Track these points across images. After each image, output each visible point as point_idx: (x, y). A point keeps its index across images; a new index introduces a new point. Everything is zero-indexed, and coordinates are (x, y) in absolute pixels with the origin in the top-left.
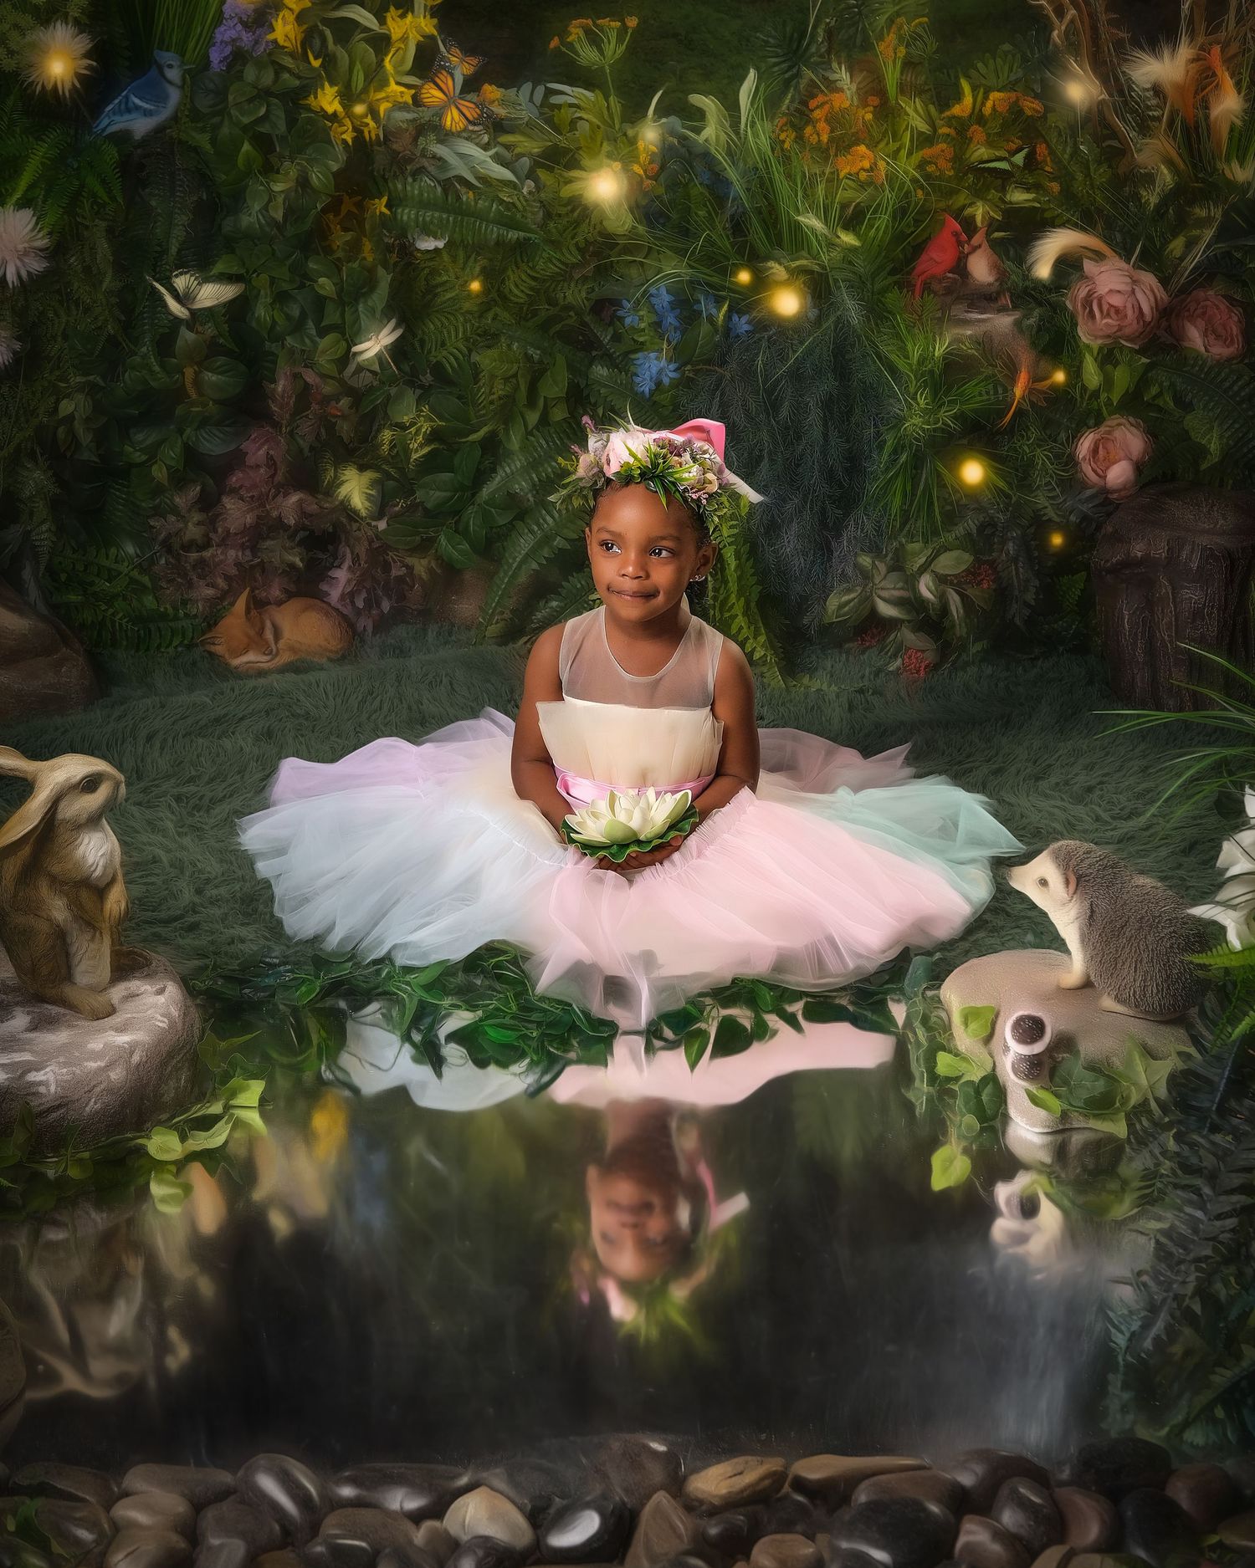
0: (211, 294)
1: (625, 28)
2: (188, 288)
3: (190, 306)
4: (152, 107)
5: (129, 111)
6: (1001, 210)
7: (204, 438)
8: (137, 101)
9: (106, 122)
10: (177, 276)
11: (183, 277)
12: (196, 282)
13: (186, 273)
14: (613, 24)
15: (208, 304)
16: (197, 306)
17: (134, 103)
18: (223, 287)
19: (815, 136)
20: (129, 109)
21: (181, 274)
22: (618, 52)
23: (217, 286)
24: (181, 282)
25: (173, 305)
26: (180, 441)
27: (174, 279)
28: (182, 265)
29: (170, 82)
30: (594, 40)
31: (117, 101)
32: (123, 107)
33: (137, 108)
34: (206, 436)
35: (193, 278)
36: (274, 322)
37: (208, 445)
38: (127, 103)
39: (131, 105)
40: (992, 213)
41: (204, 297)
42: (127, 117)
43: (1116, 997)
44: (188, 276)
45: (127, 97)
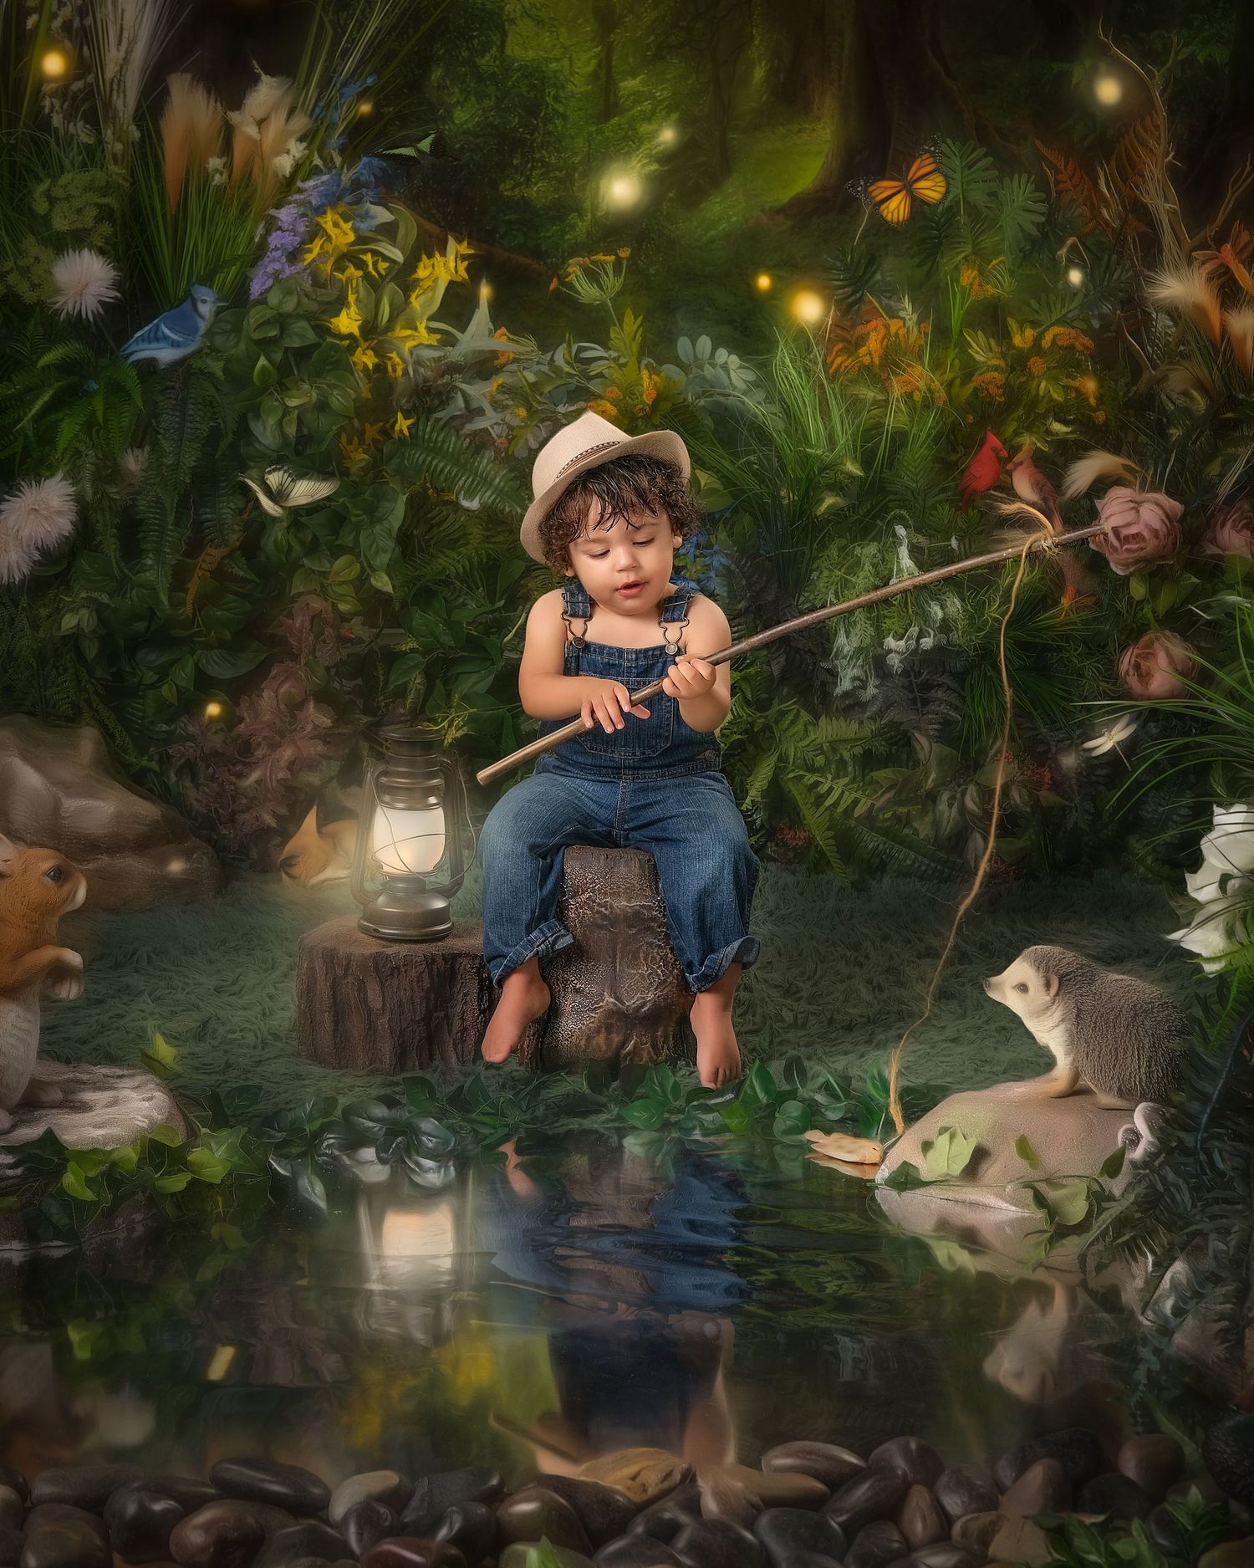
0: (305, 491)
1: (619, 261)
2: (281, 485)
3: (283, 504)
4: (181, 339)
5: (157, 340)
6: (1047, 442)
7: (214, 661)
8: (167, 331)
9: (134, 347)
10: (269, 473)
11: (276, 474)
12: (290, 479)
13: (279, 469)
14: (608, 258)
15: (303, 501)
16: (291, 503)
17: (163, 332)
18: (317, 484)
19: (868, 357)
20: (157, 338)
21: (274, 470)
22: (617, 285)
23: (311, 484)
24: (274, 479)
25: (265, 502)
26: (191, 661)
27: (266, 476)
28: (278, 461)
29: (201, 317)
30: (593, 276)
31: (147, 328)
32: (152, 335)
33: (166, 338)
34: (216, 659)
35: (286, 475)
36: (290, 547)
37: (217, 667)
38: (156, 332)
39: (160, 333)
40: (1038, 444)
41: (298, 495)
42: (154, 345)
43: (1120, 1090)
44: (281, 472)
45: (157, 326)
